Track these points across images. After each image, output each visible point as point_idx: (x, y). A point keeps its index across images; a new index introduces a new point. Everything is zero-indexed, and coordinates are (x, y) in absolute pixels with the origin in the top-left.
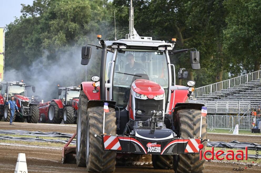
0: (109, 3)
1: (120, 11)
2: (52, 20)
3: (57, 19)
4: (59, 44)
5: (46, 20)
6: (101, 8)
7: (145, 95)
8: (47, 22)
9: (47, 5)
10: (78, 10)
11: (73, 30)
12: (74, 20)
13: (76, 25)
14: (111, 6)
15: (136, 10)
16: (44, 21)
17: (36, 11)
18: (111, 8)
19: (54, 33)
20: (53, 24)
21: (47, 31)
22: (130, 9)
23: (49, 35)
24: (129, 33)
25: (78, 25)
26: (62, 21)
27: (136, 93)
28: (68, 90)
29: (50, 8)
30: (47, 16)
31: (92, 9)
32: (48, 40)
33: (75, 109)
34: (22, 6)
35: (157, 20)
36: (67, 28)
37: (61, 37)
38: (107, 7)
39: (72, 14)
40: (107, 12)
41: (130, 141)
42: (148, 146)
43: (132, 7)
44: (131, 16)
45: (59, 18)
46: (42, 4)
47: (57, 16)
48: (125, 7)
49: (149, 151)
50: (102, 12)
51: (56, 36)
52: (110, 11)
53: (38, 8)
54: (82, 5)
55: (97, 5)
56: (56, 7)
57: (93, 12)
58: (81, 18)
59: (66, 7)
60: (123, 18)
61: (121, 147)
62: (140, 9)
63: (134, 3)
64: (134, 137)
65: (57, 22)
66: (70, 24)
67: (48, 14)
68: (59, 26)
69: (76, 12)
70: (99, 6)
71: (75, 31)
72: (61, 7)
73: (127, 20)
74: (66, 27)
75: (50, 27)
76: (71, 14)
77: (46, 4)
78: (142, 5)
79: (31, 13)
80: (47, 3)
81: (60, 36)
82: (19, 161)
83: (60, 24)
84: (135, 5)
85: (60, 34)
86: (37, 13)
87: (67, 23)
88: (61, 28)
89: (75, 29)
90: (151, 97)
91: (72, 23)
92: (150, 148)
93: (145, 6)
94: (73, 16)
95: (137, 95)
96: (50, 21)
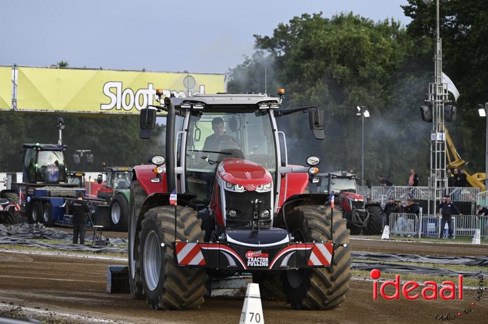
0: (400, 32)
1: (420, 44)
2: (306, 61)
3: (315, 60)
4: (318, 100)
5: (296, 60)
6: (387, 41)
7: (241, 186)
8: (297, 64)
9: (298, 35)
10: (348, 45)
11: (340, 78)
12: (341, 61)
13: (344, 69)
14: (403, 36)
15: (447, 43)
16: (293, 63)
17: (279, 46)
18: (404, 40)
19: (309, 82)
20: (308, 67)
21: (297, 80)
22: (436, 42)
23: (300, 86)
24: (434, 82)
25: (349, 69)
26: (323, 63)
27: (227, 182)
28: (333, 178)
29: (302, 40)
30: (297, 55)
31: (372, 42)
32: (299, 94)
33: (345, 208)
34: (255, 39)
35: (481, 59)
36: (330, 74)
37: (320, 89)
38: (397, 38)
39: (338, 50)
40: (398, 46)
41: (219, 250)
42: (248, 256)
43: (438, 37)
44: (438, 52)
45: (317, 59)
46: (288, 34)
47: (314, 54)
48: (428, 38)
49: (250, 265)
50: (390, 46)
51: (313, 88)
52: (403, 45)
53: (282, 41)
54: (355, 34)
55: (381, 36)
56: (313, 39)
57: (374, 47)
58: (354, 57)
59: (328, 39)
60: (424, 57)
61: (204, 260)
62: (453, 42)
63: (443, 32)
64: (225, 243)
65: (314, 65)
66: (336, 68)
67: (298, 50)
68: (318, 70)
69: (345, 47)
70: (384, 36)
71: (343, 78)
72: (320, 39)
73: (432, 60)
74: (329, 72)
75: (303, 72)
76: (336, 50)
77: (295, 35)
78: (456, 35)
79: (271, 50)
80: (296, 32)
81: (318, 87)
82: (249, 296)
83: (319, 68)
84: (444, 35)
85: (319, 84)
86: (280, 50)
87: (331, 65)
88: (321, 73)
89: (343, 76)
90: (251, 188)
91: (338, 66)
92: (250, 259)
93: (461, 36)
94: (339, 55)
95: (228, 186)
96: (302, 62)
